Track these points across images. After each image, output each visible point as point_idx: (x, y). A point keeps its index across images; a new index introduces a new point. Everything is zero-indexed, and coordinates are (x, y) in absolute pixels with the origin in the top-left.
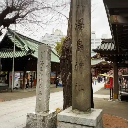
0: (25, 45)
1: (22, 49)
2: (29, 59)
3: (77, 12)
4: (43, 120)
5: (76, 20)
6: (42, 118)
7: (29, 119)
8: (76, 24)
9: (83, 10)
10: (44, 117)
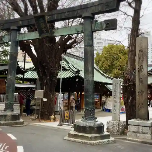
0: (69, 63)
1: (67, 69)
2: (77, 80)
3: (139, 61)
4: (119, 125)
5: (139, 66)
6: (118, 124)
7: (109, 125)
8: (139, 68)
9: (143, 60)
10: (119, 123)
